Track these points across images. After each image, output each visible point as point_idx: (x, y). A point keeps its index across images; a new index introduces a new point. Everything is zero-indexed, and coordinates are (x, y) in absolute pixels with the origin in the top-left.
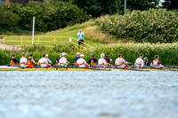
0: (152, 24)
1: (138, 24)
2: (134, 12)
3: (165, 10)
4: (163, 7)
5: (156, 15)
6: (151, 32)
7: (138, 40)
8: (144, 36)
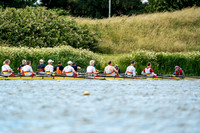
0: (30, 25)
1: (13, 24)
2: (7, 10)
3: (44, 8)
4: (42, 5)
5: (34, 15)
6: (29, 34)
7: (13, 43)
8: (20, 39)
